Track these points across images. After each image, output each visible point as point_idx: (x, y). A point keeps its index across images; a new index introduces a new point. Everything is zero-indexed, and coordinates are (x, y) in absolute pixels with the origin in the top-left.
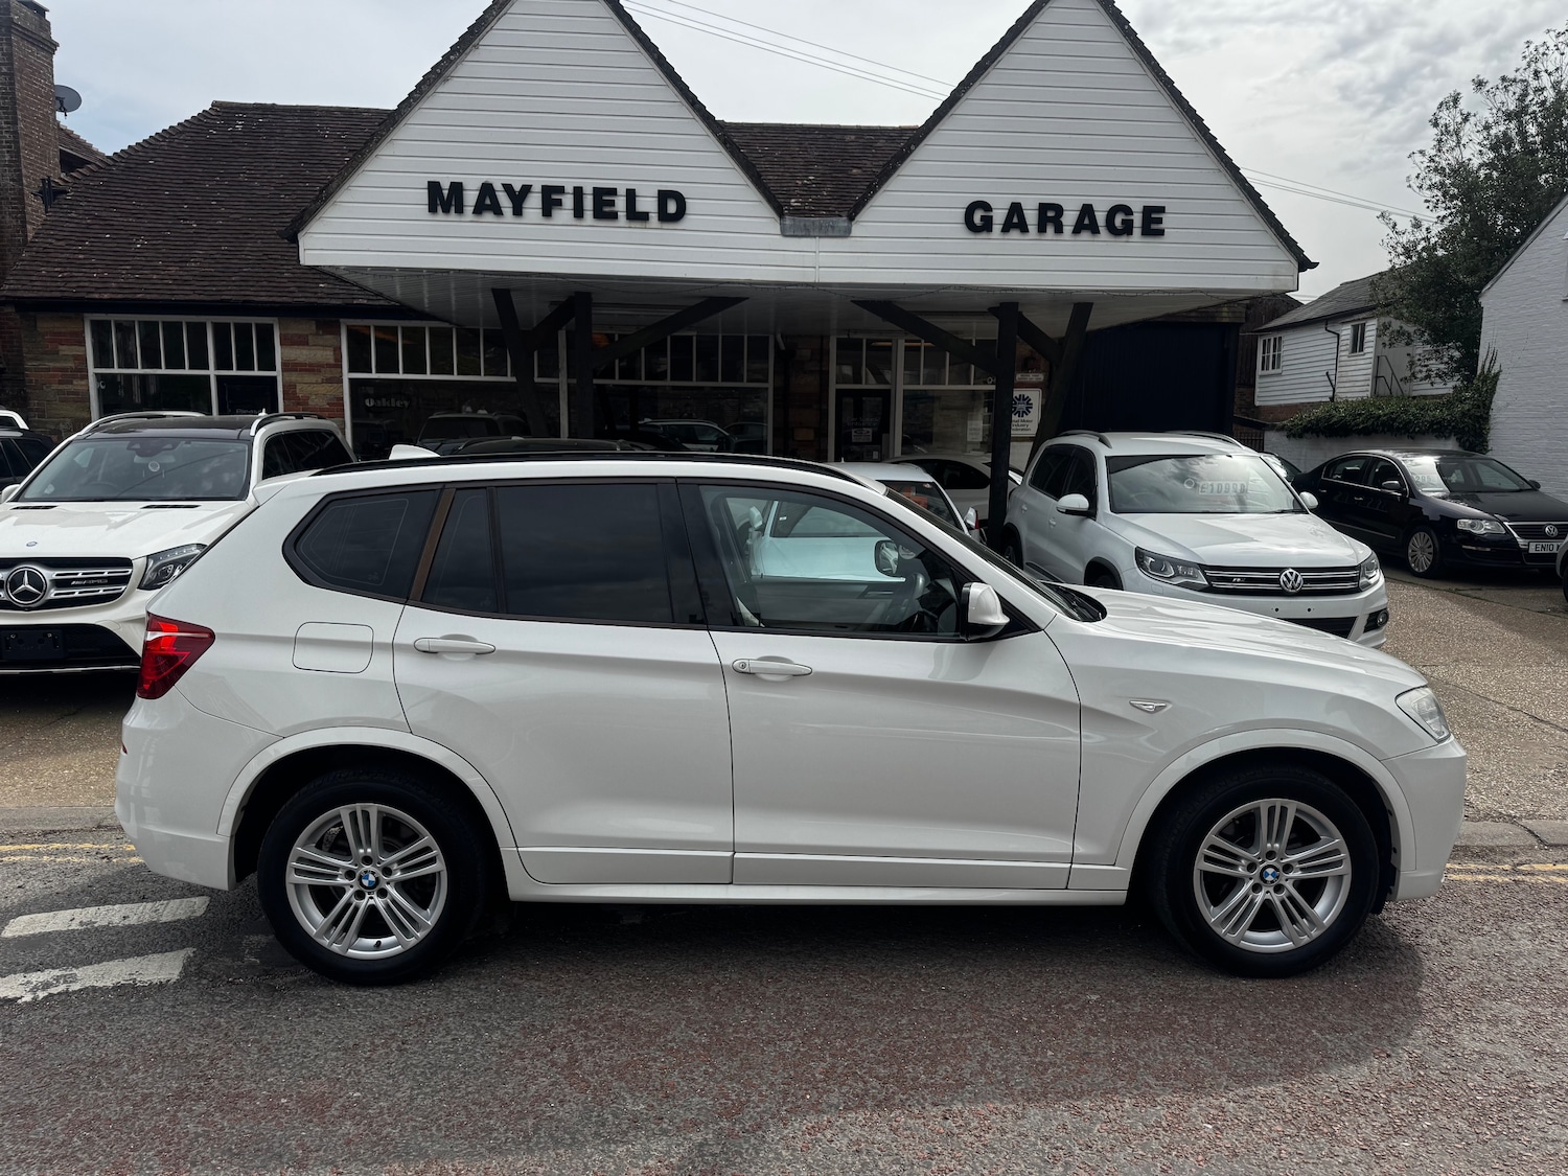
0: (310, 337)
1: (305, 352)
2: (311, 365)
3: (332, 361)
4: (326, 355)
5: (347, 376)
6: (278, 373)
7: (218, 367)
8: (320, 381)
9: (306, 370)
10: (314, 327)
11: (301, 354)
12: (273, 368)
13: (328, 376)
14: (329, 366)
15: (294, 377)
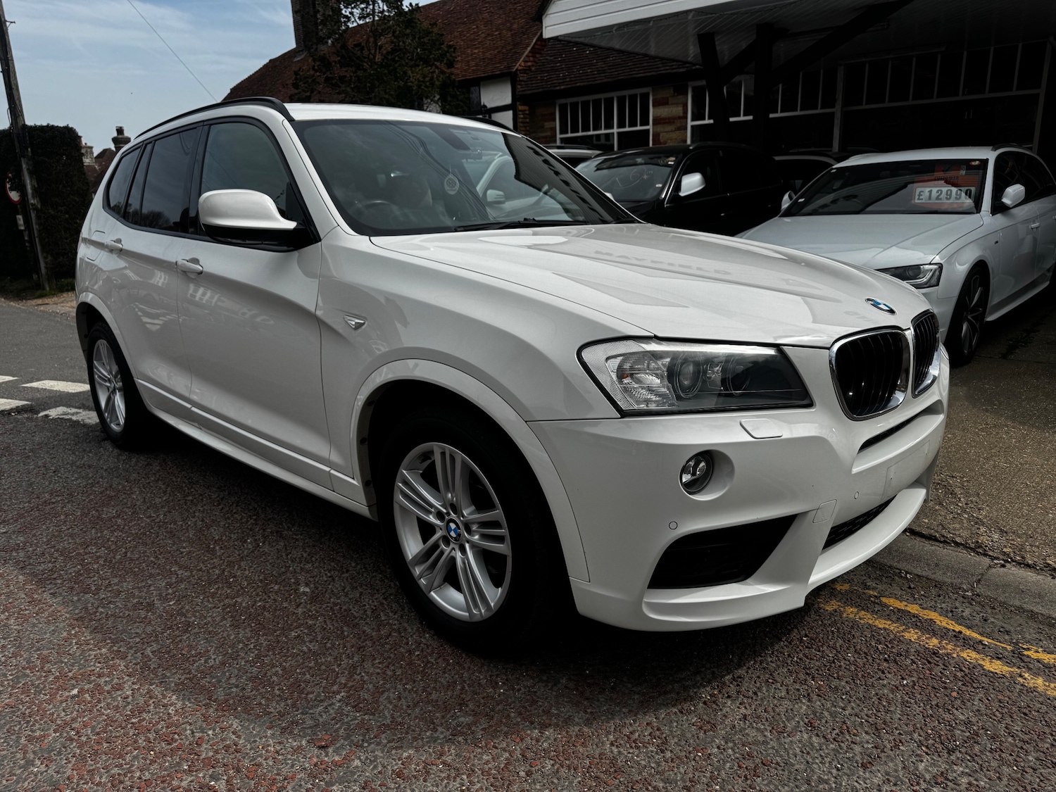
0: (670, 99)
1: (666, 110)
2: (669, 118)
3: (681, 114)
4: (677, 110)
5: (690, 123)
6: (650, 127)
7: (619, 127)
8: (674, 129)
9: (666, 123)
10: (672, 91)
11: (665, 111)
12: (648, 124)
13: (679, 125)
14: (680, 118)
15: (659, 128)
